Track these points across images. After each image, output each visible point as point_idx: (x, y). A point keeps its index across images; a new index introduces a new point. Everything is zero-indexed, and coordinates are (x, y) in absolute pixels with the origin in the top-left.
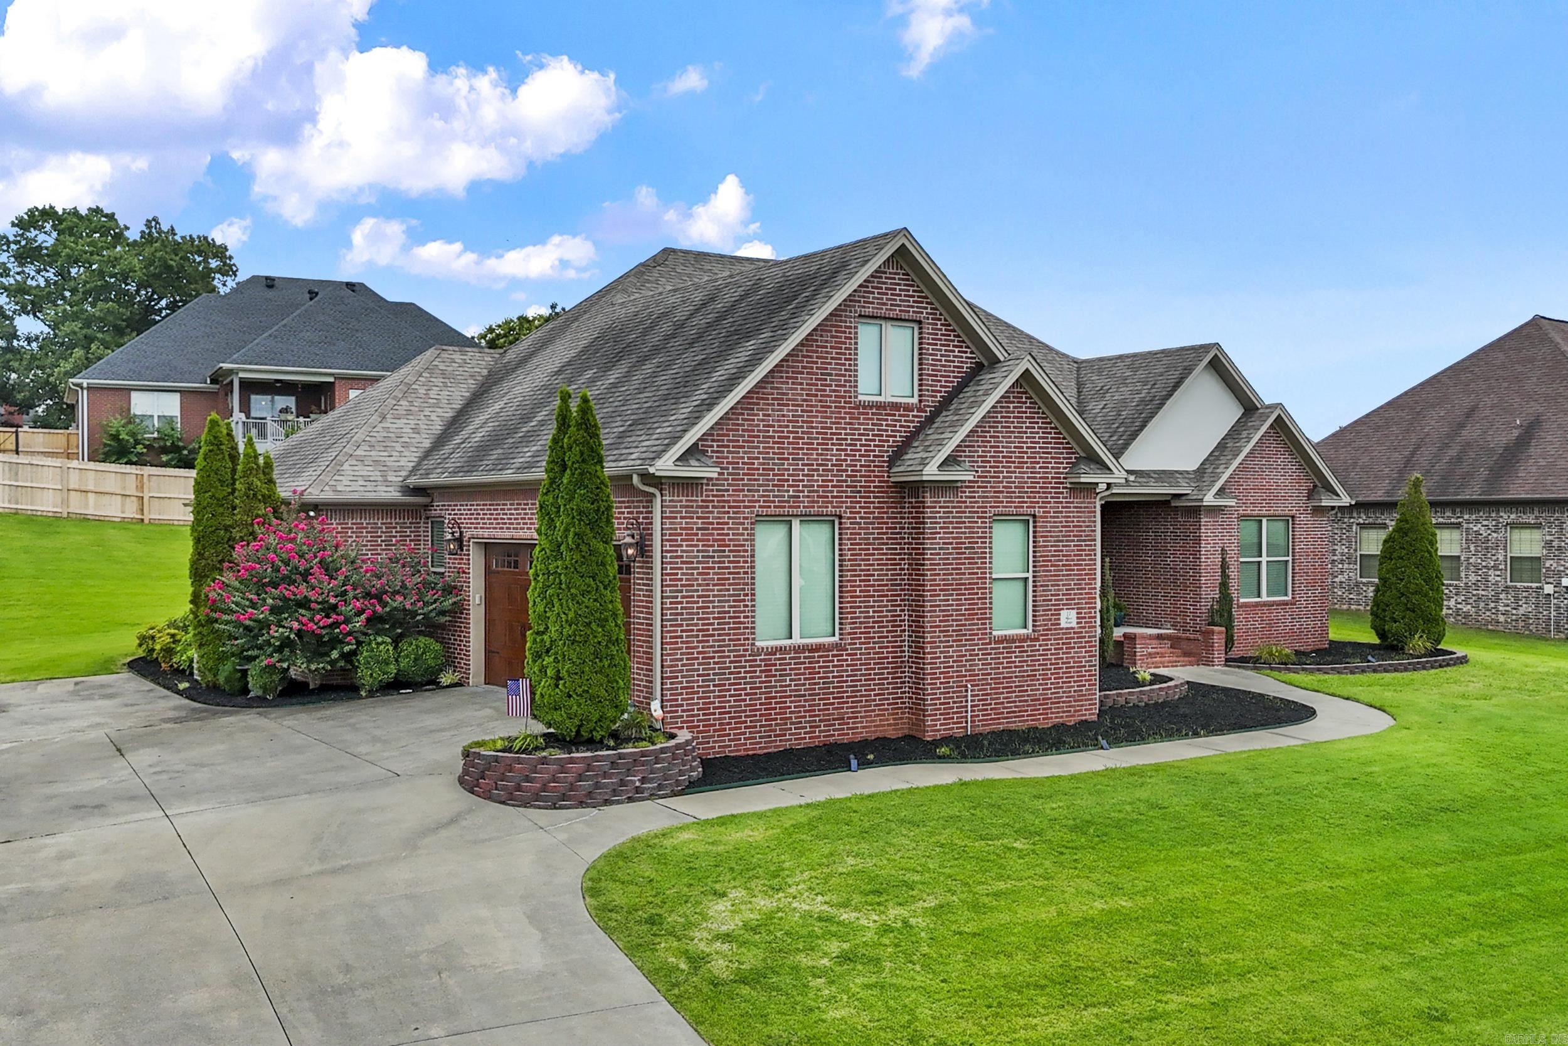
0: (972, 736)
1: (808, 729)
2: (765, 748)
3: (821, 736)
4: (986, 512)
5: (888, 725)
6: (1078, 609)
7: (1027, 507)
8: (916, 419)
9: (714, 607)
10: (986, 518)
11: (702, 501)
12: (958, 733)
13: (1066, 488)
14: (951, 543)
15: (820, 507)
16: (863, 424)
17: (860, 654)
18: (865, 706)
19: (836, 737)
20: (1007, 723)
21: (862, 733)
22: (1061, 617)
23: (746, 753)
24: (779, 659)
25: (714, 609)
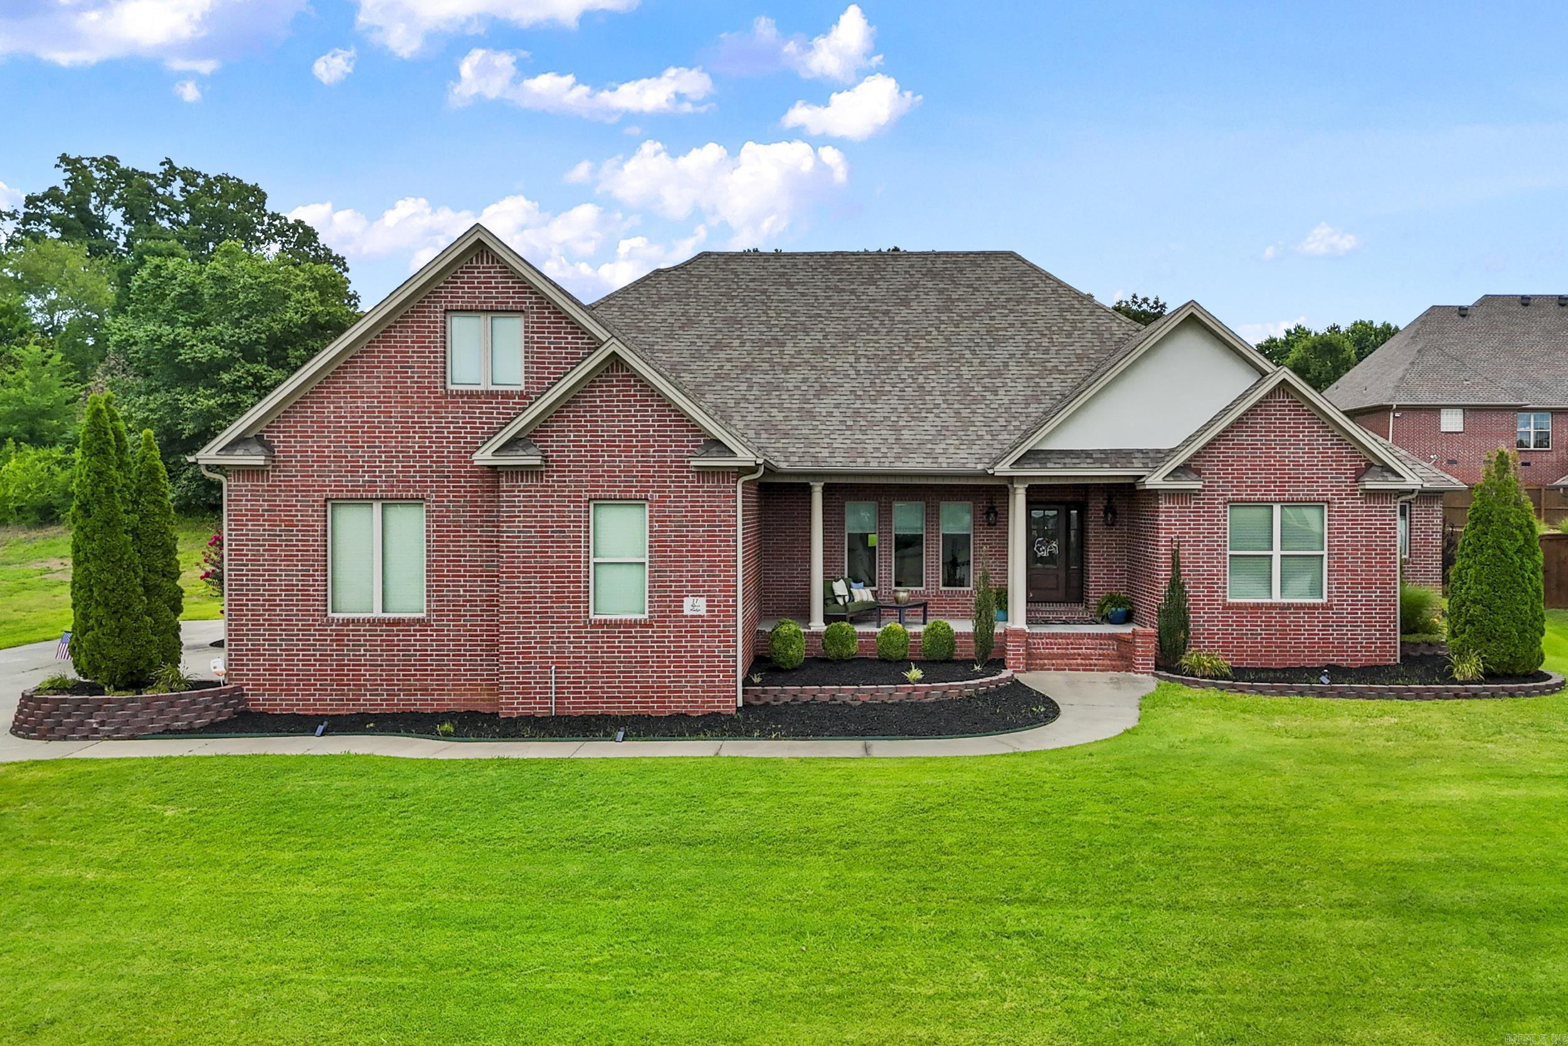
0: (557, 716)
1: (385, 697)
2: (337, 710)
3: (400, 703)
4: (581, 496)
5: (482, 700)
6: (708, 596)
7: (636, 491)
8: (518, 406)
9: (280, 580)
10: (580, 502)
11: (268, 486)
12: (540, 712)
13: (691, 472)
14: (534, 527)
15: (399, 491)
16: (451, 412)
17: (448, 630)
18: (454, 680)
19: (418, 707)
20: (607, 707)
21: (449, 705)
22: (684, 604)
23: (315, 713)
24: (352, 630)
25: (281, 580)
